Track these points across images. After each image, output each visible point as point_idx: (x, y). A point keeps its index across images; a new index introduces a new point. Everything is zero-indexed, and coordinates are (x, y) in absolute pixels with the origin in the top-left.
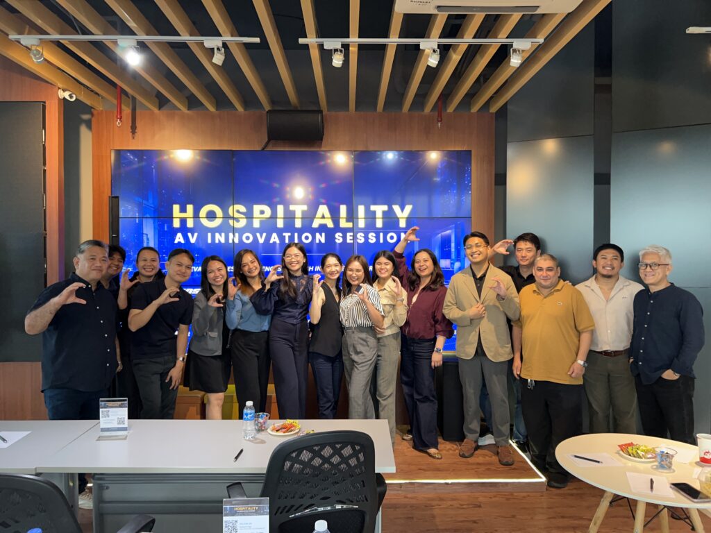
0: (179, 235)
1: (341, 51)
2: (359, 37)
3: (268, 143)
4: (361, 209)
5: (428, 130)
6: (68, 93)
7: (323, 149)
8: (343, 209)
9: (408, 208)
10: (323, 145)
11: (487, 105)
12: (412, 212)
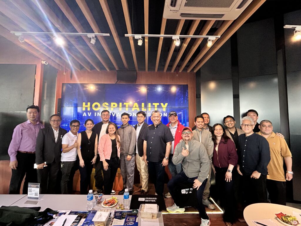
0: (85, 113)
1: (141, 39)
2: (149, 34)
3: (117, 81)
4: (150, 104)
5: (173, 77)
6: (45, 62)
7: (136, 84)
8: (143, 104)
9: (166, 104)
10: (137, 82)
11: (193, 70)
12: (168, 105)
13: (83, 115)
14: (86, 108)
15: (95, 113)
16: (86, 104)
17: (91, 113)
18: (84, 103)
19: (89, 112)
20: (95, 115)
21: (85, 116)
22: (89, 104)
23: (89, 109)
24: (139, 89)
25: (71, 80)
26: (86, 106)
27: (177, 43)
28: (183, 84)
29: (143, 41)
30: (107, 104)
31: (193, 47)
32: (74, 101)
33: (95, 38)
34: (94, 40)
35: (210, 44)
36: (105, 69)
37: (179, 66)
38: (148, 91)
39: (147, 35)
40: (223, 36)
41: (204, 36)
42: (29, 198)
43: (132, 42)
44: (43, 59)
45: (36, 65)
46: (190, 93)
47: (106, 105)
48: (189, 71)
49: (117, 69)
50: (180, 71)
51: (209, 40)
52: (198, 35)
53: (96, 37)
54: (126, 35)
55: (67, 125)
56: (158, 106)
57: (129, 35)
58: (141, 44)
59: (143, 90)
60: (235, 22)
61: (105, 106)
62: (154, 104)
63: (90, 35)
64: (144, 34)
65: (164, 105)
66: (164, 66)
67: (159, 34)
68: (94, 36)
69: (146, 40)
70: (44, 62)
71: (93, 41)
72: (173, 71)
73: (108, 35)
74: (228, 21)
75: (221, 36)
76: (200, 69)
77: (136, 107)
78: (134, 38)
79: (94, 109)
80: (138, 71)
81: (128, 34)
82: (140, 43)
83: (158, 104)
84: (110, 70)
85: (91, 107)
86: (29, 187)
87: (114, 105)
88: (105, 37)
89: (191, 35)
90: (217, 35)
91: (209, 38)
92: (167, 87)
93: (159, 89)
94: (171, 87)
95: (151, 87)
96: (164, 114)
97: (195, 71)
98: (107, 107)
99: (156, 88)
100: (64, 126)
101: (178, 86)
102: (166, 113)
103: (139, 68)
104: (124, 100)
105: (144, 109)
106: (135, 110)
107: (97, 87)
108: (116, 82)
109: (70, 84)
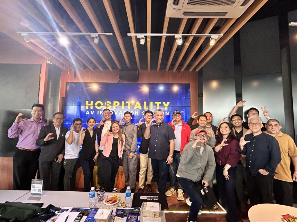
0: (88, 111)
1: (144, 38)
2: (151, 33)
3: (120, 80)
4: (152, 103)
5: (175, 77)
6: (50, 61)
7: (139, 82)
8: (145, 103)
9: (168, 103)
10: (139, 81)
11: (195, 69)
12: (170, 104)
13: (86, 114)
14: (89, 107)
15: (98, 112)
16: (89, 103)
17: (93, 111)
18: (87, 102)
19: (92, 110)
20: (98, 114)
21: (88, 114)
22: (92, 102)
23: (92, 108)
24: (141, 88)
25: (75, 79)
26: (89, 105)
27: (179, 42)
28: (185, 83)
29: (145, 40)
30: (110, 103)
31: (195, 46)
32: (77, 100)
33: (98, 38)
34: (98, 39)
35: (212, 43)
36: (108, 68)
37: (181, 65)
38: (150, 90)
39: (149, 34)
40: (226, 35)
41: (207, 34)
42: (32, 194)
43: (134, 42)
44: (48, 59)
45: (41, 64)
46: (193, 92)
47: (108, 103)
48: (191, 70)
49: (120, 68)
50: (182, 70)
51: (212, 39)
52: (201, 34)
53: (99, 36)
54: (129, 34)
55: (70, 123)
56: (160, 104)
57: (132, 34)
58: (144, 43)
59: (145, 89)
60: (239, 20)
61: (108, 105)
62: (156, 103)
63: (93, 35)
64: (147, 33)
65: (166, 103)
66: (166, 65)
67: (162, 33)
68: (97, 36)
69: (149, 40)
70: (48, 62)
71: (96, 41)
72: (175, 70)
73: (111, 34)
74: (232, 19)
75: (224, 35)
76: (202, 68)
77: (138, 106)
78: (136, 37)
79: (97, 107)
80: (140, 71)
81: (130, 33)
82: (142, 42)
83: (160, 103)
84: (113, 70)
85: (94, 105)
86: (32, 183)
87: (116, 104)
88: (108, 36)
89: (194, 34)
90: (220, 34)
91: (212, 37)
92: (169, 86)
93: (161, 88)
94: (172, 86)
95: (153, 86)
96: (166, 112)
97: (197, 70)
98: (110, 105)
99: (157, 87)
100: (67, 124)
101: (180, 85)
102: (168, 112)
103: (141, 68)
104: (126, 99)
105: (146, 107)
106: (137, 108)
107: (100, 86)
108: (118, 81)
109: (73, 83)
